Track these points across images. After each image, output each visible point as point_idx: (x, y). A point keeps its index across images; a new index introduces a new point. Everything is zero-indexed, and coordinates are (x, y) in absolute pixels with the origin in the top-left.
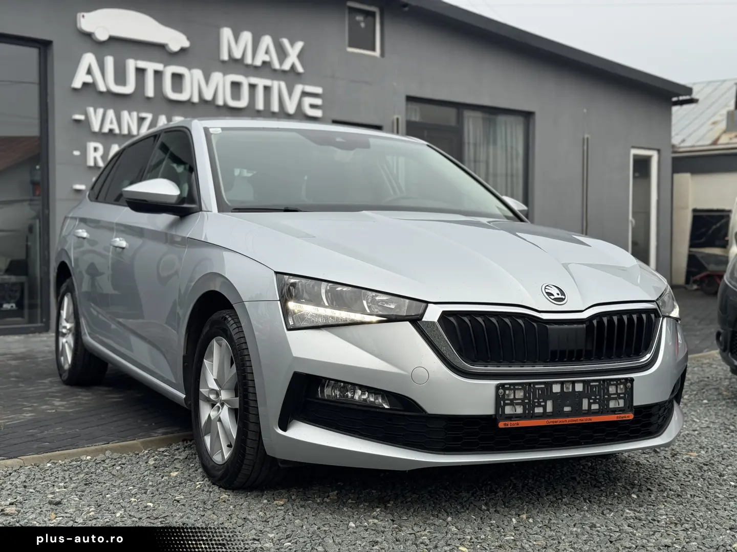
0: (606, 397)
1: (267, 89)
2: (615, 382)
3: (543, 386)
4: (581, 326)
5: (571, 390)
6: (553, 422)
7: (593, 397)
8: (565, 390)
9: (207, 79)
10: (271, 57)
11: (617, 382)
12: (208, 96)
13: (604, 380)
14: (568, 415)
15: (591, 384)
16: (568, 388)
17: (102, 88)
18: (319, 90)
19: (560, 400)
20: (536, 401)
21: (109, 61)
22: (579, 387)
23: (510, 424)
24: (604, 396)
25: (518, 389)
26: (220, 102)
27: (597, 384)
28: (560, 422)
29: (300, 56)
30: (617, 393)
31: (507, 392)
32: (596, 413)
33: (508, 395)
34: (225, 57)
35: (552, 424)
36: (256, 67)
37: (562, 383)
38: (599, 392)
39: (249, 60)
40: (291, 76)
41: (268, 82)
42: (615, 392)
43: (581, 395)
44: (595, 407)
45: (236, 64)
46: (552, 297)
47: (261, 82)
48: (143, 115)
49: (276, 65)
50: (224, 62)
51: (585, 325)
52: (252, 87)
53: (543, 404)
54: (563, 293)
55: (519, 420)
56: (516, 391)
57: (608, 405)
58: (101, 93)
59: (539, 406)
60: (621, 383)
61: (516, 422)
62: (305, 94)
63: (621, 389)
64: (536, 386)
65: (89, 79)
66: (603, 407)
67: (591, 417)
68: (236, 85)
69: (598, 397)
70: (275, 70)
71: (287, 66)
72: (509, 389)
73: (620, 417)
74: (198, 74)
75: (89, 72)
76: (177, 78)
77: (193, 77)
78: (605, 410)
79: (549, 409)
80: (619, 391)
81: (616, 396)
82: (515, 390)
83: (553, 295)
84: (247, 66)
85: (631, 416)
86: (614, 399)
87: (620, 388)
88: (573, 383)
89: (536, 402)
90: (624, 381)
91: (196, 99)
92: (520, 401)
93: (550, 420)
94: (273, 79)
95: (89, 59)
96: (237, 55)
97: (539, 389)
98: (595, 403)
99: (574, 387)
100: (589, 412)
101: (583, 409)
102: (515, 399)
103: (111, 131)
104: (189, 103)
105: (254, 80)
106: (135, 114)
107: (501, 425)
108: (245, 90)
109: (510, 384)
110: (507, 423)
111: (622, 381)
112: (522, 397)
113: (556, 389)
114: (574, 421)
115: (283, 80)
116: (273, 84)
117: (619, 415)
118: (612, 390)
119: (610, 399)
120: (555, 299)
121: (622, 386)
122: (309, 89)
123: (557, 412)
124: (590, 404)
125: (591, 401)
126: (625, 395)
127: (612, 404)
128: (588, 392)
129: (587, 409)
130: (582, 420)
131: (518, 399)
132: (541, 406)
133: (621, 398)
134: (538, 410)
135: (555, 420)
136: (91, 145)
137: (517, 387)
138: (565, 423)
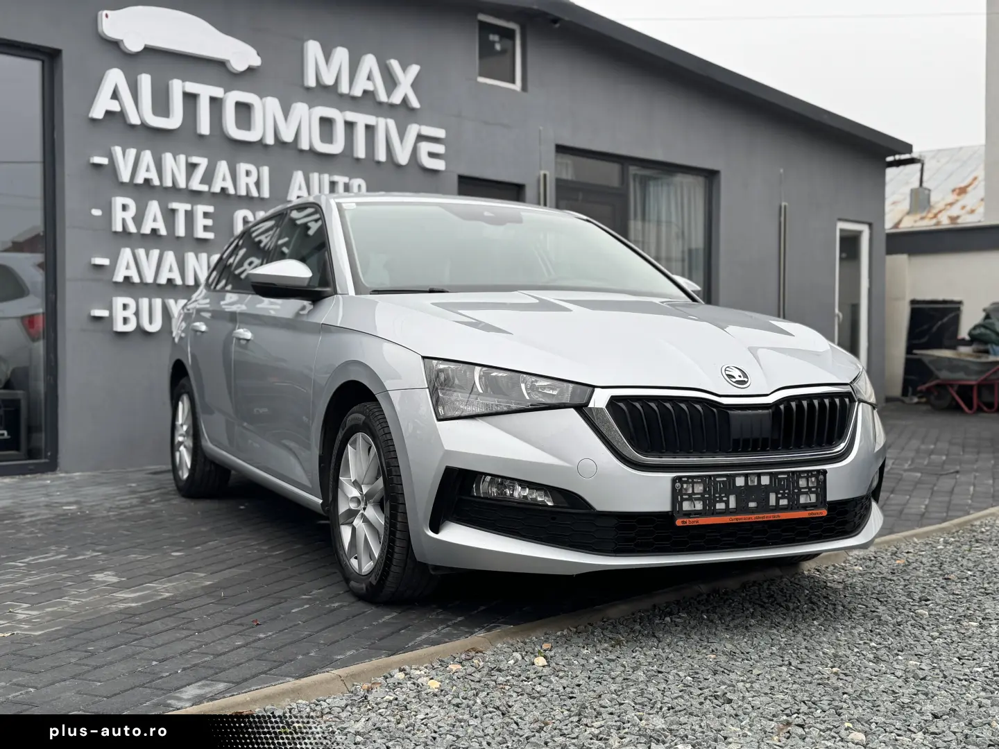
0: (796, 491)
1: (370, 129)
2: (805, 474)
3: (725, 479)
4: (766, 411)
5: (756, 484)
6: (737, 519)
7: (781, 492)
8: (749, 484)
9: (286, 112)
10: (375, 85)
11: (807, 474)
12: (288, 137)
13: (793, 473)
14: (753, 511)
15: (779, 476)
16: (753, 481)
17: (134, 119)
18: (441, 133)
19: (744, 494)
20: (717, 495)
21: (145, 81)
22: (765, 480)
23: (689, 522)
24: (793, 490)
25: (697, 483)
26: (305, 146)
27: (786, 476)
28: (744, 519)
29: (414, 85)
30: (808, 487)
31: (685, 485)
32: (785, 509)
33: (687, 489)
34: (311, 82)
35: (736, 521)
36: (354, 98)
37: (746, 476)
38: (788, 486)
39: (344, 88)
40: (403, 113)
41: (371, 120)
42: (805, 486)
43: (767, 489)
44: (784, 502)
45: (326, 93)
46: (734, 380)
47: (361, 120)
48: (195, 160)
49: (383, 97)
50: (308, 89)
51: (770, 410)
52: (350, 125)
53: (724, 499)
54: (745, 375)
56: (695, 485)
57: (798, 499)
58: (133, 126)
59: (721, 501)
60: (812, 476)
61: (694, 519)
62: (421, 138)
63: (812, 483)
64: (718, 479)
65: (115, 106)
66: (793, 503)
67: (779, 514)
68: (326, 123)
69: (787, 491)
70: (381, 104)
71: (397, 99)
72: (687, 482)
73: (811, 514)
74: (273, 104)
75: (115, 95)
76: (244, 109)
77: (267, 109)
78: (795, 506)
79: (732, 504)
80: (810, 484)
81: (807, 490)
82: (693, 483)
83: (734, 377)
84: (342, 95)
85: (824, 513)
86: (803, 493)
87: (812, 481)
88: (759, 475)
89: (717, 497)
90: (815, 473)
91: (270, 140)
92: (699, 496)
93: (733, 517)
94: (377, 116)
95: (115, 77)
96: (329, 80)
97: (720, 482)
98: (783, 497)
99: (759, 480)
100: (778, 508)
101: (771, 504)
102: (693, 493)
103: (147, 181)
104: (261, 144)
105: (351, 116)
106: (182, 158)
107: (677, 522)
108: (340, 130)
109: (689, 477)
110: (685, 520)
111: (812, 473)
112: (702, 492)
113: (740, 482)
114: (760, 517)
115: (391, 118)
116: (377, 122)
117: (811, 512)
118: (802, 483)
119: (800, 493)
120: (736, 382)
121: (813, 479)
122: (428, 131)
123: (741, 508)
124: (778, 500)
125: (779, 496)
126: (817, 489)
127: (803, 499)
128: (776, 485)
129: (774, 504)
130: (770, 517)
131: (698, 494)
132: (723, 501)
133: (813, 492)
134: (720, 506)
135: (739, 517)
136: (118, 201)
137: (695, 480)
138: (751, 520)
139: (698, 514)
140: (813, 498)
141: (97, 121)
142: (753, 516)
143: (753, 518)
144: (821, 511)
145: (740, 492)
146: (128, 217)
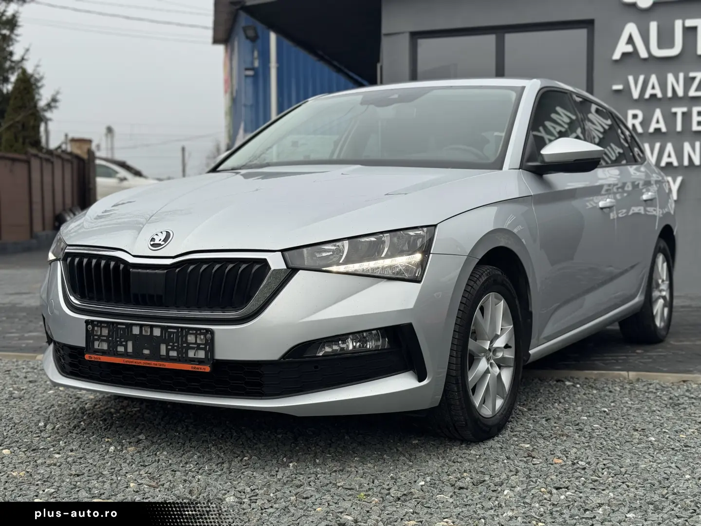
2: (195, 332)
3: (124, 327)
4: (161, 271)
5: (149, 334)
7: (171, 344)
8: (144, 333)
11: (197, 332)
14: (147, 358)
15: (169, 330)
16: (146, 331)
17: (643, 54)
19: (140, 341)
20: (118, 339)
21: (653, 26)
22: (157, 332)
23: (94, 357)
24: (182, 344)
25: (104, 327)
27: (176, 331)
28: (135, 363)
31: (96, 328)
33: (97, 331)
35: (128, 363)
37: (141, 326)
38: (177, 339)
42: (194, 342)
43: (159, 341)
44: (173, 354)
48: (692, 75)
51: (166, 271)
53: (124, 343)
55: (102, 355)
57: (187, 353)
58: (645, 60)
59: (121, 345)
60: (200, 334)
61: (99, 356)
63: (201, 340)
64: (119, 326)
65: (629, 49)
66: (182, 355)
69: (176, 344)
72: (97, 326)
73: (195, 368)
75: (630, 41)
78: (182, 359)
79: (130, 349)
80: (199, 342)
81: (196, 346)
82: (101, 327)
83: (154, 241)
85: (207, 369)
86: (193, 348)
87: (200, 338)
88: (152, 327)
89: (118, 341)
90: (205, 331)
92: (105, 338)
95: (630, 29)
97: (120, 329)
98: (172, 349)
99: (152, 332)
100: (168, 358)
101: (161, 354)
106: (681, 75)
107: (87, 357)
109: (99, 322)
110: (91, 356)
111: (202, 331)
112: (107, 335)
113: (136, 331)
114: (148, 364)
117: (194, 366)
119: (189, 348)
121: (202, 337)
123: (137, 354)
124: (168, 351)
125: (170, 347)
126: (206, 347)
127: (191, 354)
128: (167, 337)
129: (165, 354)
130: (156, 365)
131: (104, 336)
132: (123, 345)
133: (202, 349)
134: (121, 349)
135: (132, 360)
136: (631, 113)
137: (103, 325)
138: (141, 365)
139: (103, 353)
140: (201, 354)
141: (616, 61)
142: (142, 361)
143: (142, 363)
144: (205, 367)
145: (135, 338)
146: (637, 122)
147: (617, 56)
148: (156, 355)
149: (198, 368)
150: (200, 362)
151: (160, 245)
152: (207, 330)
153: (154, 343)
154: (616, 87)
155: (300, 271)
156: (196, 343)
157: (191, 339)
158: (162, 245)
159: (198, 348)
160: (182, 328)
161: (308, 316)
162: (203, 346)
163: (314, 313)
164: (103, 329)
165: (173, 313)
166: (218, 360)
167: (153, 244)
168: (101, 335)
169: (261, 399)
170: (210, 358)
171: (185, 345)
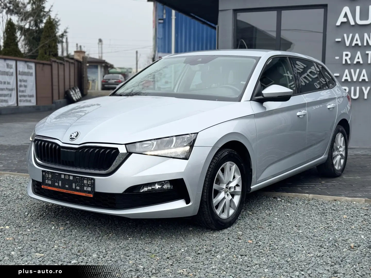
2: (87, 179)
3: (58, 174)
7: (77, 183)
8: (66, 178)
11: (88, 179)
14: (67, 189)
15: (76, 177)
17: (353, 23)
19: (65, 181)
20: (55, 180)
21: (358, 8)
22: (71, 178)
23: (45, 187)
24: (81, 184)
25: (50, 174)
27: (79, 178)
28: (62, 191)
31: (46, 174)
33: (47, 176)
37: (65, 175)
38: (79, 182)
43: (72, 182)
44: (78, 188)
51: (76, 151)
57: (83, 188)
58: (352, 26)
59: (57, 182)
60: (90, 180)
61: (47, 187)
63: (89, 183)
64: (56, 174)
65: (345, 20)
67: (74, 192)
69: (79, 184)
72: (47, 173)
75: (345, 16)
78: (82, 190)
79: (60, 184)
80: (88, 183)
81: (87, 185)
82: (49, 174)
85: (91, 196)
86: (86, 186)
87: (89, 182)
88: (69, 175)
90: (91, 179)
92: (50, 179)
93: (59, 189)
95: (346, 10)
98: (78, 186)
99: (69, 177)
100: (76, 190)
107: (43, 187)
109: (48, 171)
111: (90, 179)
113: (63, 177)
114: (67, 192)
117: (86, 194)
119: (84, 186)
121: (90, 181)
123: (63, 187)
124: (76, 186)
125: (76, 185)
126: (91, 186)
127: (85, 188)
128: (75, 180)
129: (74, 188)
130: (71, 192)
131: (50, 178)
132: (57, 183)
133: (90, 187)
134: (56, 184)
135: (61, 190)
136: (345, 53)
137: (49, 173)
138: (64, 192)
139: (49, 185)
140: (89, 189)
141: (338, 26)
142: (65, 190)
143: (65, 191)
144: (90, 195)
145: (63, 180)
146: (348, 58)
147: (338, 23)
148: (71, 188)
149: (88, 195)
150: (89, 192)
151: (74, 138)
152: (92, 179)
153: (70, 183)
154: (337, 40)
155: (133, 154)
156: (87, 184)
157: (85, 182)
158: (75, 138)
159: (88, 186)
160: (82, 177)
161: (136, 174)
162: (90, 185)
163: (138, 173)
164: (49, 175)
165: (79, 170)
166: (96, 192)
167: (71, 138)
168: (48, 178)
169: (115, 210)
170: (93, 191)
171: (83, 184)
